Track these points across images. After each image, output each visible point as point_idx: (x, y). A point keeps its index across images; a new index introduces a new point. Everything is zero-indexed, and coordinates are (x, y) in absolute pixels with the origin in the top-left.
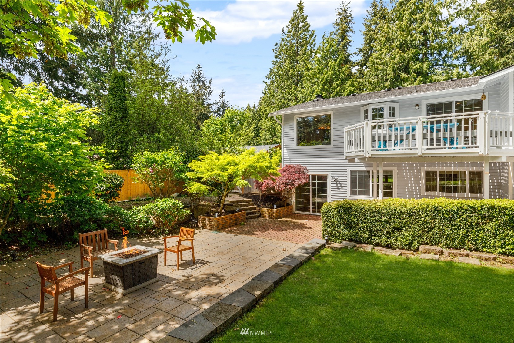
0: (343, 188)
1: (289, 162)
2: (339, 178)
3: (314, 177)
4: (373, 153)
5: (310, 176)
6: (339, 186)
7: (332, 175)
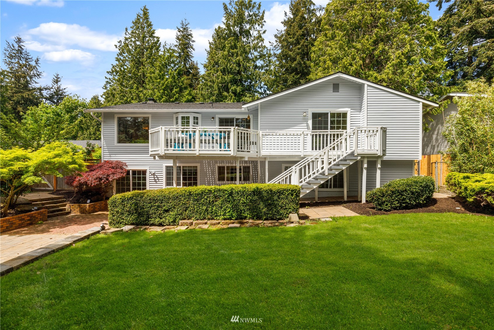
0: (160, 181)
1: (110, 158)
2: (156, 172)
3: (134, 172)
4: (167, 152)
5: (131, 171)
6: (156, 179)
7: (150, 170)
